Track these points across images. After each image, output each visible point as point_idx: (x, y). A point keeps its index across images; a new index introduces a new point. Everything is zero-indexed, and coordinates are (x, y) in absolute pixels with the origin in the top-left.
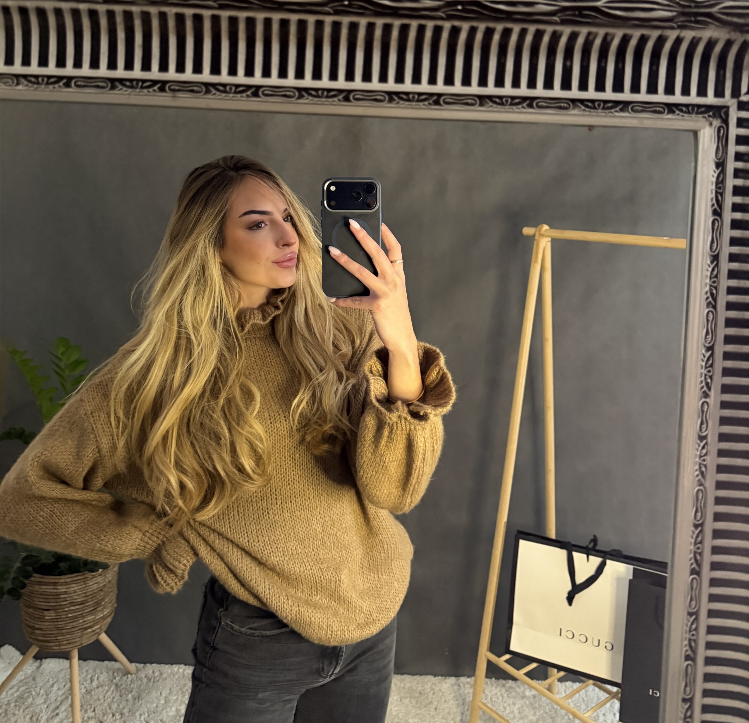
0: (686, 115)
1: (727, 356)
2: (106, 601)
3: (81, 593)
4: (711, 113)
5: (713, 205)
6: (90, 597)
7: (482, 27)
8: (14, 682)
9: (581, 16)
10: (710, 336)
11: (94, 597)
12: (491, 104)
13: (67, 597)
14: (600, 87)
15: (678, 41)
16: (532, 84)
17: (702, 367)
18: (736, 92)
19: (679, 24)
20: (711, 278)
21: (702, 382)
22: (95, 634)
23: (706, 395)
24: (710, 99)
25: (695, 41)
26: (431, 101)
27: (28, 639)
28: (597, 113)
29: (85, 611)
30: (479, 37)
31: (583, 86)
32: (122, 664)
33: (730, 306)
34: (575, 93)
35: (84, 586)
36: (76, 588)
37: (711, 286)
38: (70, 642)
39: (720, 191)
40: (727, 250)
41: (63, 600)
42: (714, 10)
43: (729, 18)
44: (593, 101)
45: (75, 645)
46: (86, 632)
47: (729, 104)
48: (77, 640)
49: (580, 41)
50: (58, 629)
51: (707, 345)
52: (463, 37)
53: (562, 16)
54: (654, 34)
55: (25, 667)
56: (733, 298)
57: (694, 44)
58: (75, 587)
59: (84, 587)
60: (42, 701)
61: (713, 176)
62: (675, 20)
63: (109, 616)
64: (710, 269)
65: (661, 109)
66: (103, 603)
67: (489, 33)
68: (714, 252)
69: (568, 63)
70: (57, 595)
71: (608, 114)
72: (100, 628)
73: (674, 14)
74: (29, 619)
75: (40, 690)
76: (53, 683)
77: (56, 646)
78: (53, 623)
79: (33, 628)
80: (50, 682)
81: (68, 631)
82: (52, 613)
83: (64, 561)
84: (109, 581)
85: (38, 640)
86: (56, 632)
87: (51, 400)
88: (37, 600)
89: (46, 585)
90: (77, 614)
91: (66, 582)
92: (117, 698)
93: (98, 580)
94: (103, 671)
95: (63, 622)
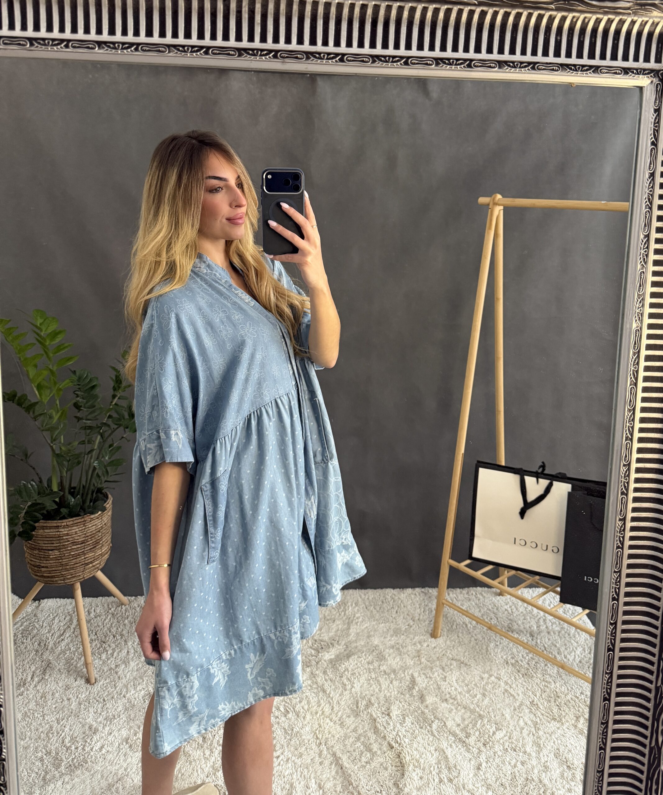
0: (636, 76)
3: (81, 534)
4: (652, 75)
5: (652, 138)
6: (90, 536)
11: (93, 537)
12: (507, 67)
13: (69, 538)
14: (580, 55)
15: (633, 23)
16: (534, 53)
19: (634, 11)
22: (95, 569)
24: (652, 64)
25: (643, 23)
26: (466, 65)
27: (34, 576)
28: (578, 74)
29: (86, 549)
30: (500, 18)
31: (569, 55)
32: (117, 598)
34: (563, 59)
35: (84, 528)
36: (77, 530)
37: (648, 193)
38: (73, 576)
41: (66, 539)
44: (575, 65)
46: (87, 567)
48: (80, 574)
49: (568, 22)
50: (62, 566)
52: (489, 18)
53: (556, 4)
54: (617, 18)
55: (26, 607)
58: (75, 529)
60: (47, 631)
61: (652, 118)
62: (632, 9)
63: (107, 553)
64: (649, 182)
65: (619, 71)
66: (101, 543)
67: (507, 16)
68: (652, 170)
70: (60, 537)
71: (585, 75)
74: (35, 560)
75: (43, 623)
76: (54, 618)
77: (61, 580)
78: (57, 561)
79: (39, 567)
80: (51, 617)
81: (72, 566)
82: (57, 553)
83: (65, 507)
84: (105, 524)
85: (45, 577)
86: (61, 568)
87: (36, 366)
88: (42, 542)
89: (50, 529)
90: (79, 552)
91: (67, 525)
92: (115, 624)
93: (96, 523)
94: (99, 604)
95: (67, 560)
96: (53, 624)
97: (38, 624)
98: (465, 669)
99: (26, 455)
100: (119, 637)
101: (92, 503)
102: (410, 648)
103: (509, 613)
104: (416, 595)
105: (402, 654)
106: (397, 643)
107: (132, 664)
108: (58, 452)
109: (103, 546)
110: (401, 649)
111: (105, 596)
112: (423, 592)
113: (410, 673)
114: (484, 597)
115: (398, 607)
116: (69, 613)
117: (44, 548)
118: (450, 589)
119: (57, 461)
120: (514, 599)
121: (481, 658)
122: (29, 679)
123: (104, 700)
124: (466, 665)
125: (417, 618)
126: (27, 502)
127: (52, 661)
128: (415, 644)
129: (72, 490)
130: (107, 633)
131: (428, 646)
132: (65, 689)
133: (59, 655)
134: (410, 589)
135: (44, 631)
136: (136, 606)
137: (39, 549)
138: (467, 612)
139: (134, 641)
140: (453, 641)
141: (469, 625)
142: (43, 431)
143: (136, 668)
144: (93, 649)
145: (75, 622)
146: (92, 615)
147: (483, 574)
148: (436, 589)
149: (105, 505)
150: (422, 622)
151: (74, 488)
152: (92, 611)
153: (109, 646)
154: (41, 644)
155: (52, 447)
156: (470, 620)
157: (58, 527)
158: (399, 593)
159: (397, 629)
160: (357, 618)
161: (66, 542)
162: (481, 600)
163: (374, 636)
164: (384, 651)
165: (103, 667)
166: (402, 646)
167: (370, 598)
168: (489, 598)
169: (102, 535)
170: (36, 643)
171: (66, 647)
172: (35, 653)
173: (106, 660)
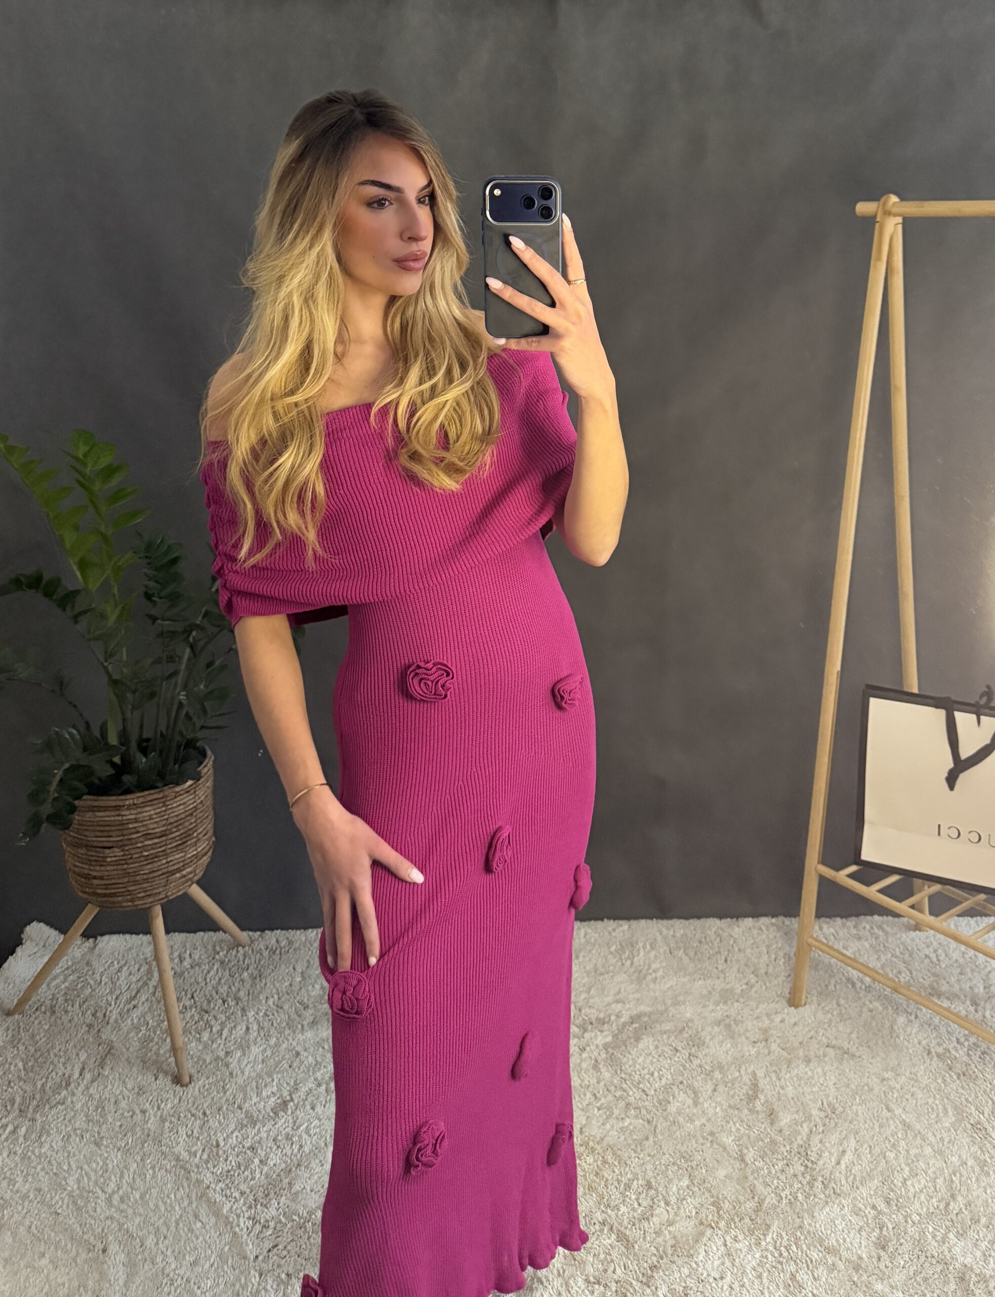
2: (200, 831)
3: (158, 819)
6: (175, 824)
8: (57, 970)
11: (180, 824)
13: (139, 827)
27: (80, 894)
29: (170, 846)
32: (230, 934)
35: (164, 809)
36: (152, 812)
38: (149, 893)
45: (157, 898)
46: (173, 877)
48: (161, 890)
50: (127, 875)
55: (70, 950)
58: (149, 811)
59: (165, 811)
60: (108, 991)
63: (206, 853)
66: (195, 835)
70: (124, 824)
72: (194, 871)
74: (80, 865)
75: (101, 976)
76: (121, 967)
77: (127, 901)
78: (120, 867)
79: (87, 877)
80: (116, 966)
81: (145, 877)
82: (118, 852)
83: (129, 773)
84: (201, 802)
85: (99, 895)
86: (126, 880)
87: (77, 528)
88: (92, 834)
89: (104, 811)
90: (157, 850)
91: (134, 804)
92: (225, 979)
93: (185, 800)
94: (197, 944)
95: (137, 865)
96: (118, 979)
97: (92, 979)
98: (852, 1062)
99: (61, 684)
100: (232, 1003)
101: (177, 766)
102: (750, 1024)
103: (932, 963)
104: (761, 929)
105: (736, 1036)
106: (727, 1016)
107: (255, 1050)
108: (115, 677)
109: (198, 840)
110: (734, 1027)
111: (210, 930)
112: (773, 924)
113: (750, 1070)
114: (887, 933)
115: (729, 951)
116: (146, 959)
117: (96, 844)
118: (823, 919)
119: (115, 694)
120: (942, 937)
121: (880, 1042)
122: (76, 1075)
123: (204, 1114)
124: (853, 1056)
125: (763, 971)
126: (63, 763)
127: (115, 1044)
128: (757, 1018)
129: (145, 744)
130: (211, 996)
131: (782, 1021)
132: (138, 1094)
133: (128, 1033)
134: (750, 919)
135: (104, 990)
136: (263, 948)
137: (86, 846)
138: (854, 960)
139: (258, 1009)
140: (828, 1012)
141: (858, 985)
142: (89, 640)
143: (261, 1058)
144: (186, 1023)
145: (156, 975)
146: (186, 963)
147: (881, 891)
148: (797, 919)
149: (199, 769)
150: (773, 979)
151: (148, 740)
152: (187, 956)
153: (215, 1017)
154: (98, 1014)
155: (105, 668)
156: (861, 975)
157: (118, 808)
158: (729, 926)
159: (727, 991)
160: (655, 971)
161: (133, 833)
162: (881, 939)
163: (684, 1003)
164: (702, 1030)
165: (205, 1056)
166: (735, 1020)
167: (678, 935)
168: (896, 934)
169: (195, 822)
170: (89, 1012)
171: (140, 1019)
172: (87, 1029)
173: (210, 1042)
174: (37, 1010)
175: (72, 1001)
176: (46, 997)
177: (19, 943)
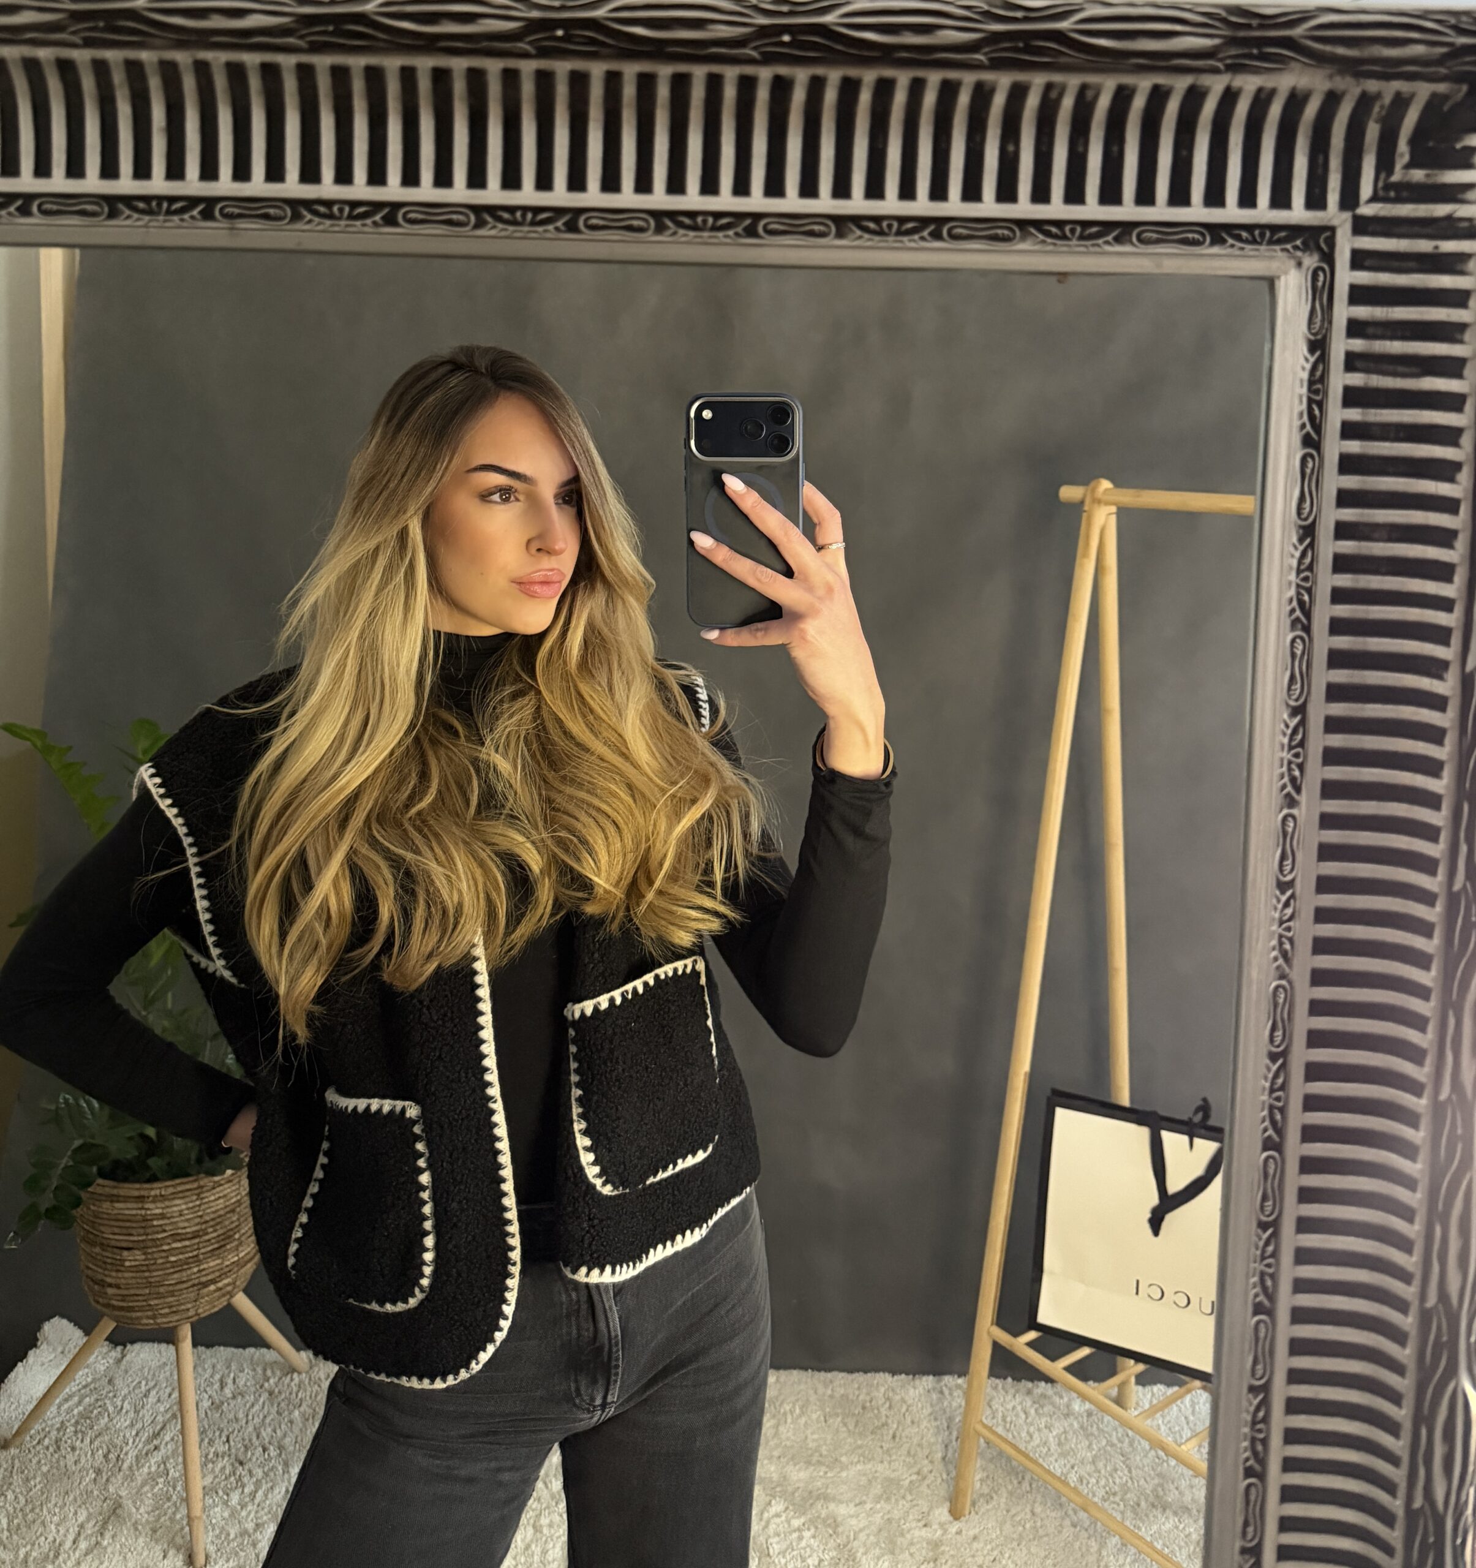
0: (1248, 247)
1: (1333, 725)
2: (243, 1231)
3: (192, 1215)
4: (1298, 243)
5: (1303, 426)
6: (212, 1223)
7: (834, 76)
8: (71, 1388)
9: (1029, 50)
10: (1299, 685)
11: (218, 1224)
12: (859, 233)
13: (167, 1224)
14: (1075, 194)
15: (1230, 97)
16: (939, 192)
17: (1283, 746)
18: (1349, 200)
19: (1229, 61)
20: (1299, 571)
21: (1282, 776)
22: (224, 1295)
23: (1291, 802)
24: (1298, 213)
25: (1263, 96)
26: (739, 230)
28: (1069, 246)
29: (203, 1251)
30: (831, 96)
31: (1041, 194)
32: (279, 1353)
33: (1337, 627)
34: (1024, 208)
35: (198, 1203)
36: (184, 1207)
37: (1298, 586)
38: (174, 1309)
39: (1318, 398)
40: (1331, 515)
41: (160, 1229)
42: (1297, 32)
43: (1328, 48)
44: (1059, 224)
45: (185, 1316)
46: (205, 1291)
47: (1335, 222)
48: (189, 1306)
49: (1033, 102)
50: (150, 1284)
51: (1293, 703)
52: (799, 96)
53: (992, 52)
54: (1181, 84)
55: (92, 1359)
56: (1344, 611)
57: (1261, 101)
58: (179, 1205)
59: (199, 1206)
60: (128, 1423)
61: (1303, 369)
62: (1221, 55)
63: (251, 1259)
64: (1298, 554)
65: (1196, 236)
66: (237, 1236)
67: (849, 89)
68: (1306, 519)
69: (1011, 148)
70: (148, 1220)
71: (1092, 249)
72: (234, 1283)
73: (1217, 41)
74: (95, 1268)
75: (123, 1402)
76: (149, 1391)
77: (148, 1317)
78: (140, 1275)
79: (102, 1283)
80: (143, 1388)
81: (171, 1288)
82: (138, 1255)
83: (161, 1154)
85: (114, 1308)
86: (147, 1291)
89: (125, 1202)
90: (187, 1255)
91: (162, 1196)
92: (271, 1417)
93: (226, 1192)
94: (245, 1366)
95: (160, 1273)
96: (143, 1407)
97: (112, 1404)
100: (273, 1452)
102: (916, 1533)
105: (897, 1550)
106: (889, 1520)
109: (240, 1244)
110: (896, 1536)
115: (899, 1423)
117: (113, 1243)
122: (69, 1543)
125: (940, 1455)
126: (72, 1140)
127: (124, 1501)
130: (250, 1440)
133: (143, 1485)
135: (122, 1422)
136: (323, 1377)
137: (102, 1244)
144: (216, 1477)
146: (228, 1392)
152: (230, 1381)
153: (250, 1471)
154: (111, 1456)
157: (141, 1199)
161: (158, 1233)
165: (229, 1528)
169: (238, 1219)
170: (100, 1452)
171: (159, 1466)
172: (93, 1476)
173: (239, 1507)
174: (39, 1443)
175: (83, 1432)
176: (52, 1425)
177: (33, 1344)
